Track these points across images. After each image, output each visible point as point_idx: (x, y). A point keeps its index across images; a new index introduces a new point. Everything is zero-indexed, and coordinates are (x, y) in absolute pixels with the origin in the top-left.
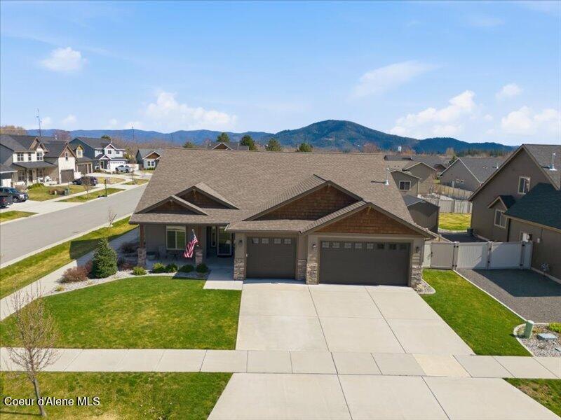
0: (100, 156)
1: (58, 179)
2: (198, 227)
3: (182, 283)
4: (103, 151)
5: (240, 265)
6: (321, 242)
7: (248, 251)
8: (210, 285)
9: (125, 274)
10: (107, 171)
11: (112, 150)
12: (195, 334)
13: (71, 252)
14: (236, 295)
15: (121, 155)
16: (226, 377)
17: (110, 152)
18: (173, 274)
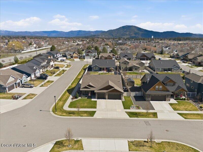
0: (56, 57)
1: (50, 68)
2: (90, 91)
3: (89, 99)
4: (57, 55)
5: (96, 97)
6: (108, 94)
7: (98, 95)
8: (93, 100)
9: (80, 98)
10: (58, 61)
11: (59, 54)
12: (92, 107)
13: (68, 92)
14: (96, 101)
15: (61, 55)
16: (96, 111)
17: (58, 55)
18: (87, 98)
